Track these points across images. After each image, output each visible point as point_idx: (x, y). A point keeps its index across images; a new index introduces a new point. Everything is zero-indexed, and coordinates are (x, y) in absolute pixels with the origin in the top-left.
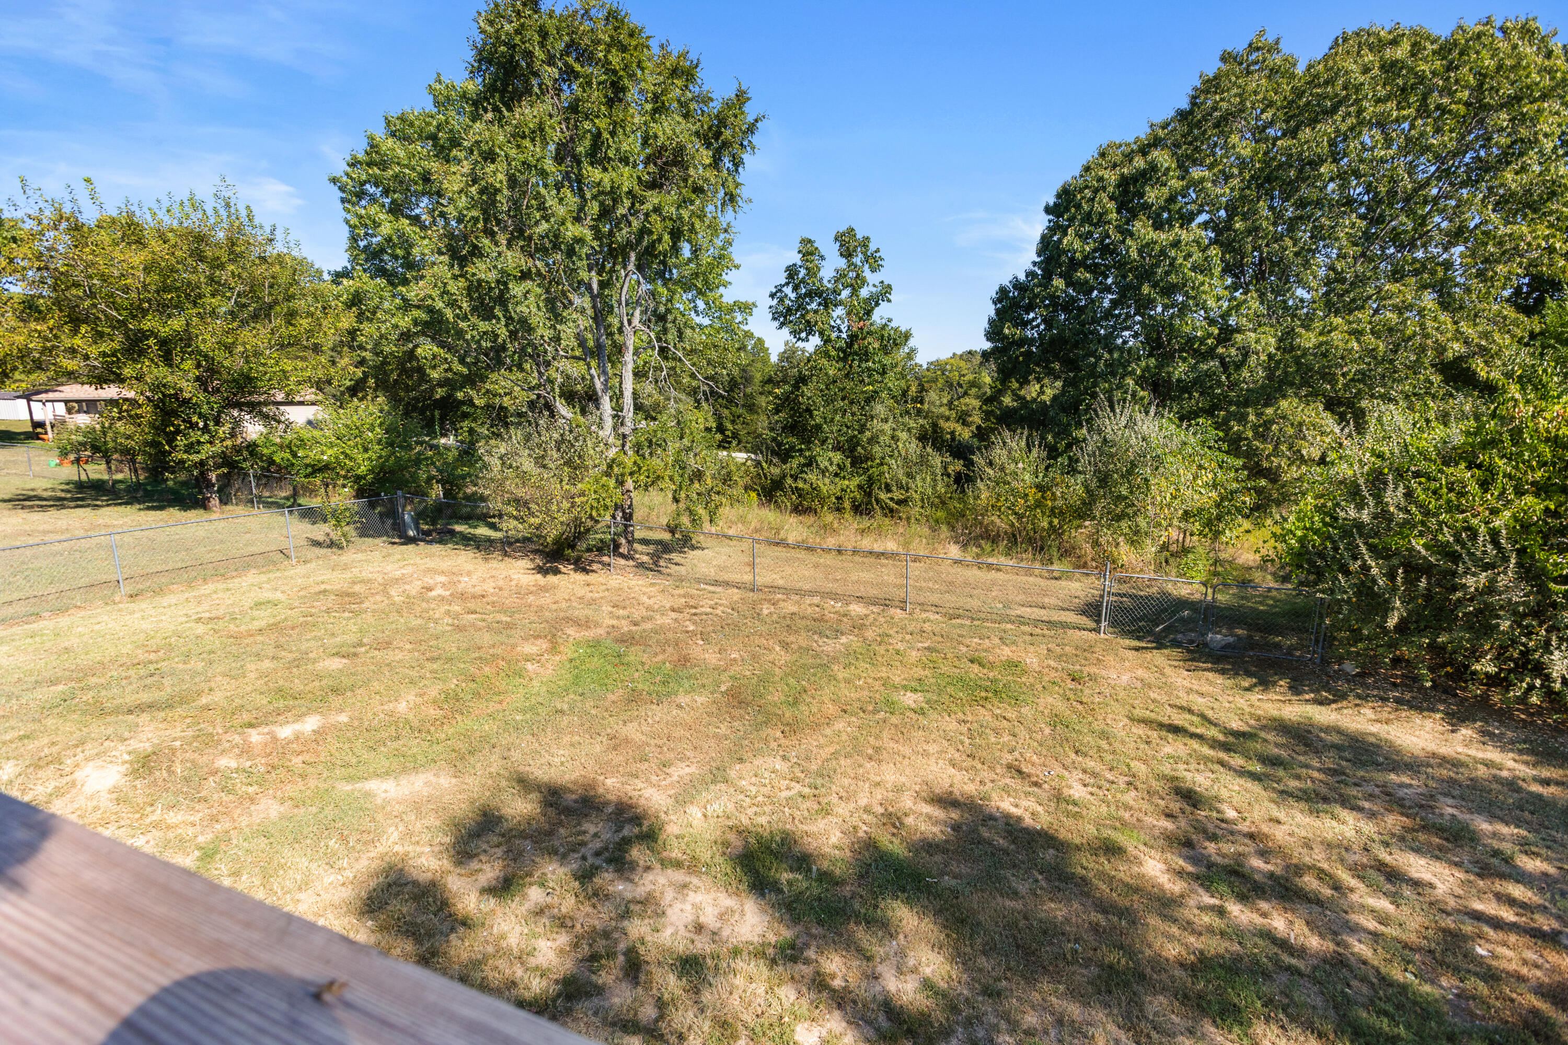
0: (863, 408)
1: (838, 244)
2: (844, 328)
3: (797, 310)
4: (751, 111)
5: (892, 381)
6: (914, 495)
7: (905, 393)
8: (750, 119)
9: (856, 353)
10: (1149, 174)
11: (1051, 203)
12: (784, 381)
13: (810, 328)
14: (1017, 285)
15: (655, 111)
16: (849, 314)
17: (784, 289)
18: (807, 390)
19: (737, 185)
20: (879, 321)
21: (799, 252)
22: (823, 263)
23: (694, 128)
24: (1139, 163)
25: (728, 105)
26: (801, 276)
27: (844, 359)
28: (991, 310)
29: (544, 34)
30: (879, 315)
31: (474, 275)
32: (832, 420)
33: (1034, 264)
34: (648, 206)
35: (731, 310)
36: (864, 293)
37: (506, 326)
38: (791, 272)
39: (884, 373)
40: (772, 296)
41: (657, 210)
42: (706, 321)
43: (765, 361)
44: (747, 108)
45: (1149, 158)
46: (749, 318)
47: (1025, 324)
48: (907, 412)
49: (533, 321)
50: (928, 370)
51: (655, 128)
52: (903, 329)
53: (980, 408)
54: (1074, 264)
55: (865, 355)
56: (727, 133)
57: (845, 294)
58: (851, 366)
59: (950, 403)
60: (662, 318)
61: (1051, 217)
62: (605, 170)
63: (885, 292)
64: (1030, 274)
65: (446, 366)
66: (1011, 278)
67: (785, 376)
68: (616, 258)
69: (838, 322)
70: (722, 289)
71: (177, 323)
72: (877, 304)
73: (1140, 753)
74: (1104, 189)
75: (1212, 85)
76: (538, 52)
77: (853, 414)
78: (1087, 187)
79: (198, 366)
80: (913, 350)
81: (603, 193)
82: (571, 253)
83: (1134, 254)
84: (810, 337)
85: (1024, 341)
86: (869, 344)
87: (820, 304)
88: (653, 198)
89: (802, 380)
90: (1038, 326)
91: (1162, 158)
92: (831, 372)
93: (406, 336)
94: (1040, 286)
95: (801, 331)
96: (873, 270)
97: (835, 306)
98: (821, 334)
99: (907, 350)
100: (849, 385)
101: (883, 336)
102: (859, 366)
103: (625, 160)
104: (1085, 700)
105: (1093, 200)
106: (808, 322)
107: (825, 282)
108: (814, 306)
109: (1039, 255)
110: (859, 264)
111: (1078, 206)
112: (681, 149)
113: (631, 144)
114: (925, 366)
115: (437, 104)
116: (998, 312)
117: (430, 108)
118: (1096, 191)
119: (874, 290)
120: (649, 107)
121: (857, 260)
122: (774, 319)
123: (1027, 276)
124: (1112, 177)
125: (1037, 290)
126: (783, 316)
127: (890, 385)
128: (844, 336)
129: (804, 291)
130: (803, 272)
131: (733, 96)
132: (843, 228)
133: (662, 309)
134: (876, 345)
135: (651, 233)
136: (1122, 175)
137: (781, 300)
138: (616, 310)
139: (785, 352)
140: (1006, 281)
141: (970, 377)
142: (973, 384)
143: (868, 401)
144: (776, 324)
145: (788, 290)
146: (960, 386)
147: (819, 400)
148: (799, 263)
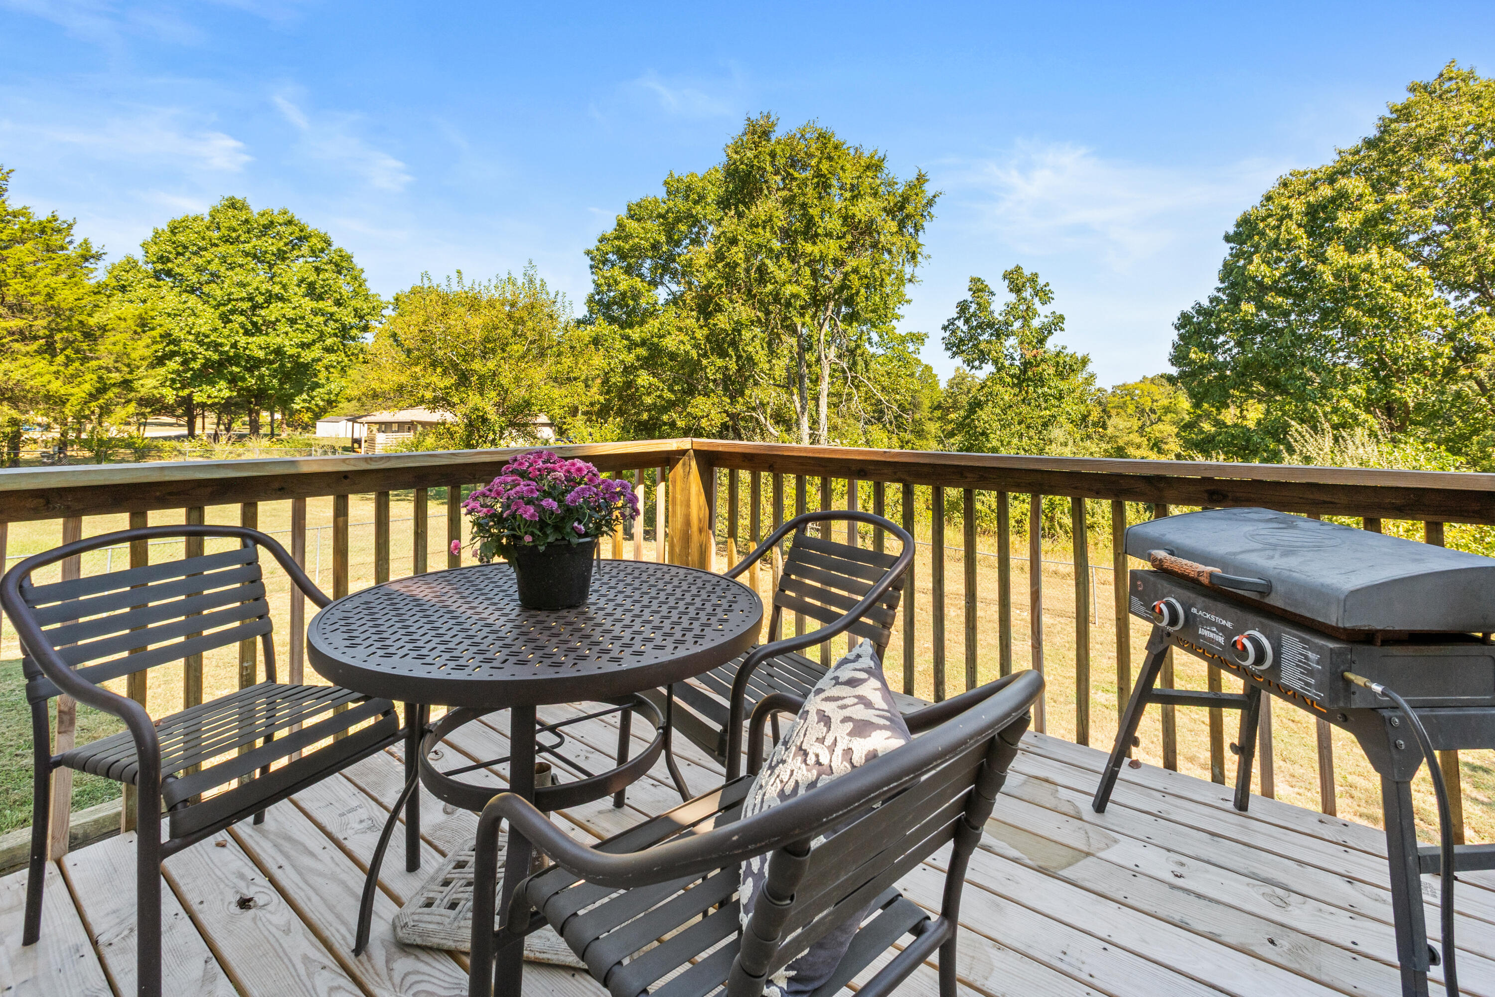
0: (1040, 432)
1: (1007, 281)
2: (1017, 356)
3: (970, 341)
4: (930, 189)
5: (1069, 406)
6: (1101, 520)
7: (1084, 418)
8: (930, 194)
9: (1029, 379)
10: (1340, 199)
11: (1231, 232)
12: (955, 407)
13: (983, 357)
14: (1200, 310)
15: (853, 197)
16: (1022, 343)
17: (956, 322)
18: (983, 414)
19: (919, 245)
20: (1053, 349)
21: (970, 289)
22: (993, 298)
23: (882, 206)
24: (1326, 191)
25: (911, 187)
26: (972, 310)
27: (1019, 385)
28: (1174, 335)
29: (773, 155)
30: (1052, 343)
31: (715, 325)
32: (1009, 443)
33: (1219, 290)
34: (848, 268)
35: (903, 340)
36: (1036, 323)
37: (737, 362)
38: (963, 307)
39: (1060, 398)
40: (945, 328)
41: (855, 271)
42: (880, 351)
43: (933, 386)
44: (926, 187)
45: (1337, 186)
46: (921, 348)
47: (1214, 348)
48: (1089, 437)
49: (756, 358)
50: (1114, 394)
51: (853, 210)
52: (1079, 355)
53: (1177, 435)
54: (1262, 288)
55: (1041, 381)
56: (910, 209)
57: (1017, 325)
58: (1027, 392)
59: (1142, 428)
60: (852, 352)
61: (1232, 245)
62: (814, 243)
63: (1058, 322)
64: (1213, 300)
65: (658, 393)
66: (1193, 304)
67: (955, 402)
68: (818, 307)
69: (1011, 350)
70: (894, 322)
71: (491, 365)
72: (1050, 332)
73: (1359, 769)
74: (1290, 216)
75: (1404, 113)
76: (769, 169)
77: (1030, 438)
78: (1270, 216)
79: (499, 395)
80: (1092, 376)
81: (814, 261)
82: (788, 304)
83: (1329, 278)
84: (983, 365)
85: (1214, 365)
86: (1044, 370)
87: (992, 335)
88: (852, 263)
89: (976, 405)
90: (1230, 350)
91: (1355, 185)
92: (1006, 398)
93: (628, 370)
94: (1227, 311)
95: (974, 360)
96: (1044, 303)
97: (1007, 336)
98: (995, 362)
99: (1084, 376)
100: (1024, 409)
101: (1058, 363)
102: (1035, 392)
103: (829, 235)
104: (1297, 719)
105: (1279, 227)
106: (982, 351)
107: (996, 315)
108: (986, 336)
109: (1222, 281)
110: (1029, 298)
111: (1262, 234)
112: (872, 221)
113: (834, 224)
114: (1110, 390)
115: (669, 193)
116: (1182, 337)
117: (662, 194)
118: (1281, 220)
119: (1046, 320)
120: (848, 195)
121: (1027, 293)
122: (947, 349)
123: (1211, 302)
124: (1297, 206)
125: (1224, 315)
126: (955, 346)
127: (1068, 409)
128: (1017, 363)
129: (975, 323)
130: (974, 307)
131: (914, 180)
132: (1011, 267)
133: (853, 345)
134: (1052, 371)
135: (850, 288)
136: (1308, 203)
137: (953, 332)
138: (815, 347)
139: (954, 379)
140: (1188, 308)
141: (1165, 402)
142: (1167, 410)
143: (1045, 425)
144: (949, 353)
145: (960, 323)
146: (1153, 411)
147: (996, 425)
148: (970, 299)
